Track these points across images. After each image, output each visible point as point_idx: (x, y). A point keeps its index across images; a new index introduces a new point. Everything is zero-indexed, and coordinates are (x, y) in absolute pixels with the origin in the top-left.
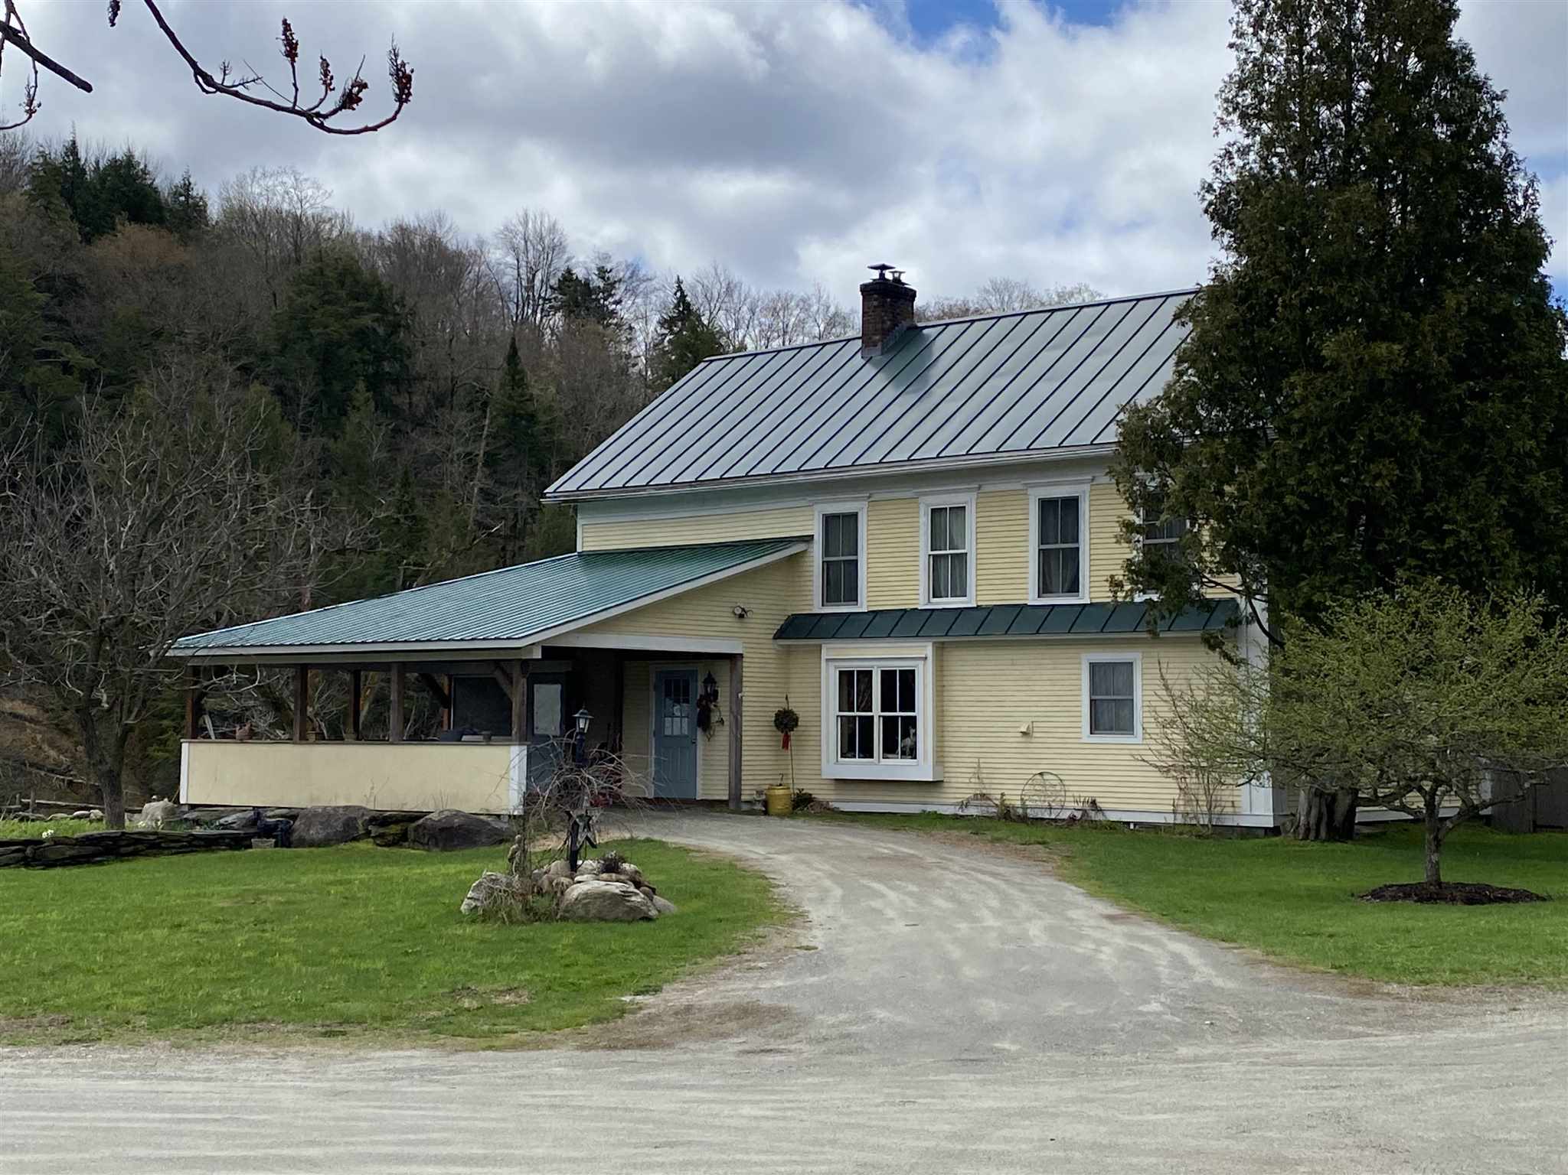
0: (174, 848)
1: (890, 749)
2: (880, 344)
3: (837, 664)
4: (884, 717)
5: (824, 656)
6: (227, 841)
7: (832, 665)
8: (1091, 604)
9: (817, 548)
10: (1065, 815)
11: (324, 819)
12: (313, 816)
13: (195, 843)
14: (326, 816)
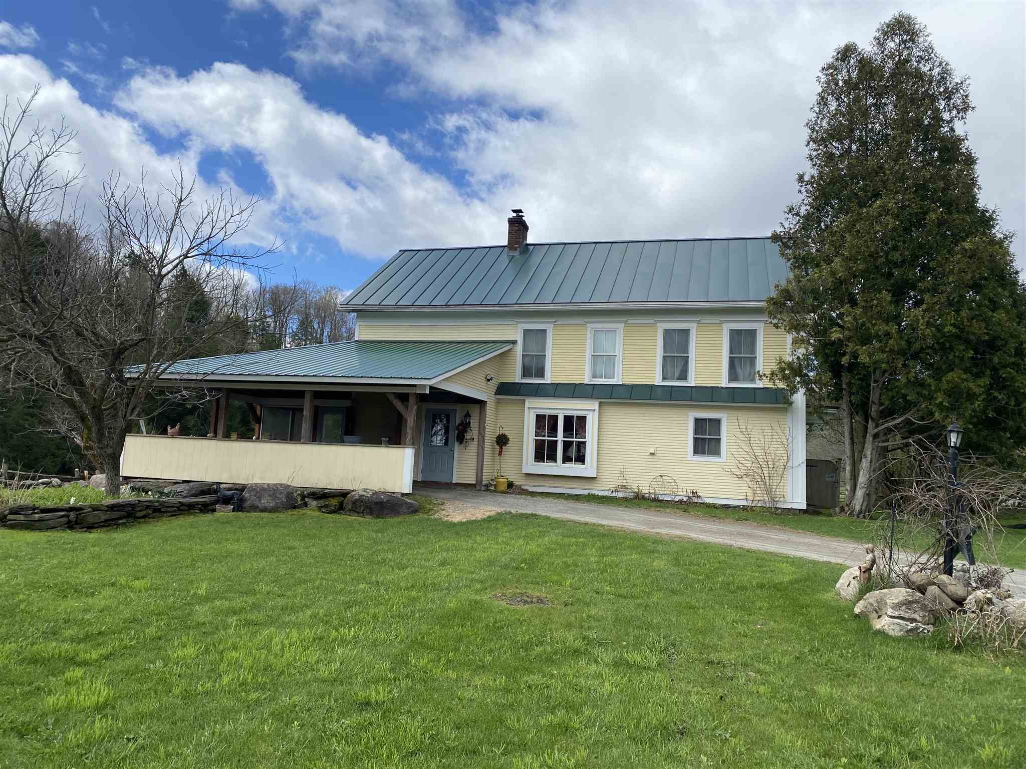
0: (170, 512)
1: (567, 459)
2: (518, 249)
3: (535, 410)
4: (564, 441)
5: (527, 404)
6: (200, 506)
7: (532, 411)
8: (695, 387)
9: (519, 348)
10: (677, 499)
11: (271, 493)
12: (261, 490)
13: (182, 508)
14: (273, 490)
